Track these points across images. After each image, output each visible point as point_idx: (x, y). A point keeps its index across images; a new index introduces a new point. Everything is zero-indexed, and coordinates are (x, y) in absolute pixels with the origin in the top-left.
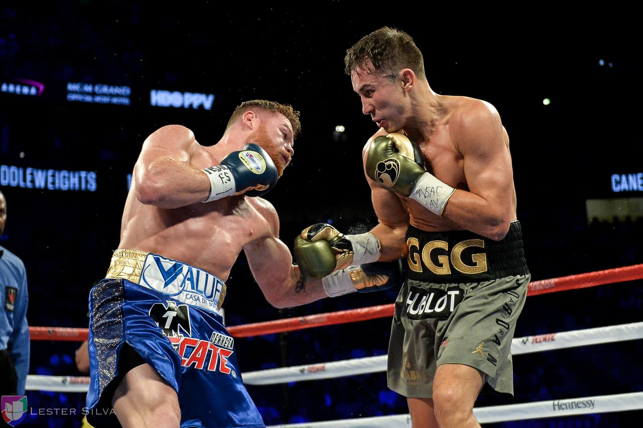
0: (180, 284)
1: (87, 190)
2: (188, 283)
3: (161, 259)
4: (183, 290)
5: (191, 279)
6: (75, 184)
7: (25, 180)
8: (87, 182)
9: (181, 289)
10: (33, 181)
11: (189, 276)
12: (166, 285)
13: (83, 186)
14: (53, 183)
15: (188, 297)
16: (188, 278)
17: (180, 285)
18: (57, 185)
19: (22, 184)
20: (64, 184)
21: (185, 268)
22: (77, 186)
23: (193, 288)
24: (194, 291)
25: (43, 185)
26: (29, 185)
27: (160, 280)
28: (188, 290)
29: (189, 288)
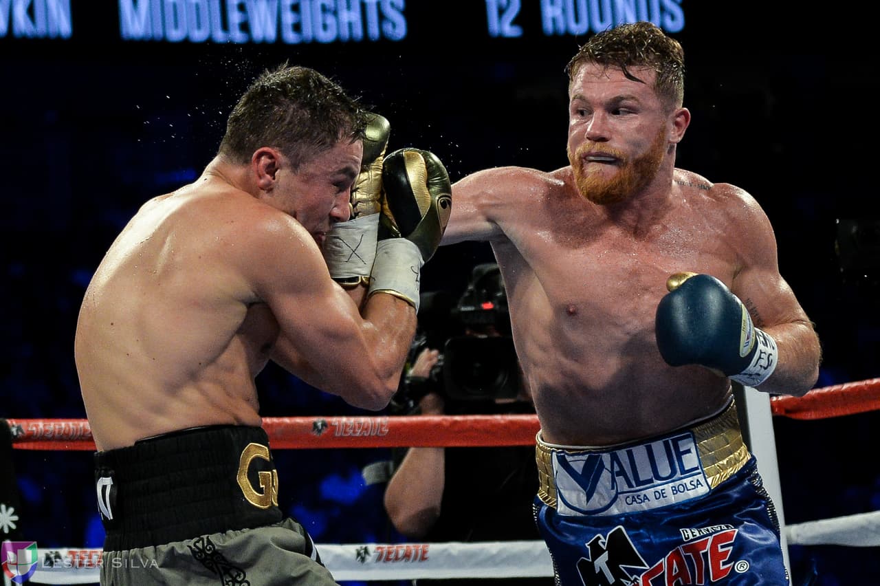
0: (609, 484)
1: (384, 39)
2: (620, 479)
3: (569, 459)
4: (617, 493)
5: (622, 472)
6: (350, 25)
7: (225, 26)
8: (382, 17)
9: (614, 492)
10: (245, 27)
11: (617, 468)
12: (589, 496)
13: (374, 31)
14: (297, 27)
15: (629, 500)
16: (616, 472)
17: (610, 487)
18: (308, 32)
19: (220, 36)
20: (325, 27)
21: (606, 458)
22: (358, 32)
23: (630, 485)
24: (632, 489)
25: (271, 34)
26: (238, 36)
27: (579, 490)
28: (625, 490)
29: (626, 488)
